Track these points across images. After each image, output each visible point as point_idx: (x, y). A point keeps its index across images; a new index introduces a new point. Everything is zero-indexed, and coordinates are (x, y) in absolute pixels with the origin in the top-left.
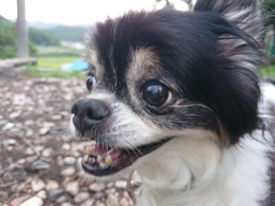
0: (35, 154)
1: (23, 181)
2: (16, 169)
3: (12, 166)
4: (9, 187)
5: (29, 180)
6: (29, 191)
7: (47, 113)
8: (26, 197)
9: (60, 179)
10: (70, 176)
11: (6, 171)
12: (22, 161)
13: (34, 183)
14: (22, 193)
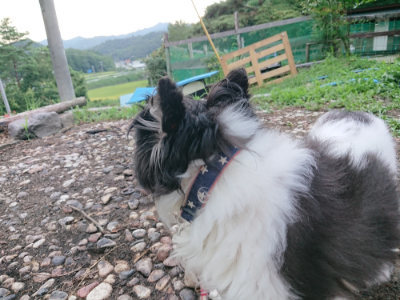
0: (98, 230)
1: (88, 265)
2: (78, 252)
3: (73, 249)
4: (73, 275)
5: (95, 262)
6: (96, 276)
7: (107, 173)
8: (94, 284)
9: (129, 257)
10: (141, 252)
11: (67, 256)
12: (85, 241)
13: (99, 266)
14: (88, 280)
